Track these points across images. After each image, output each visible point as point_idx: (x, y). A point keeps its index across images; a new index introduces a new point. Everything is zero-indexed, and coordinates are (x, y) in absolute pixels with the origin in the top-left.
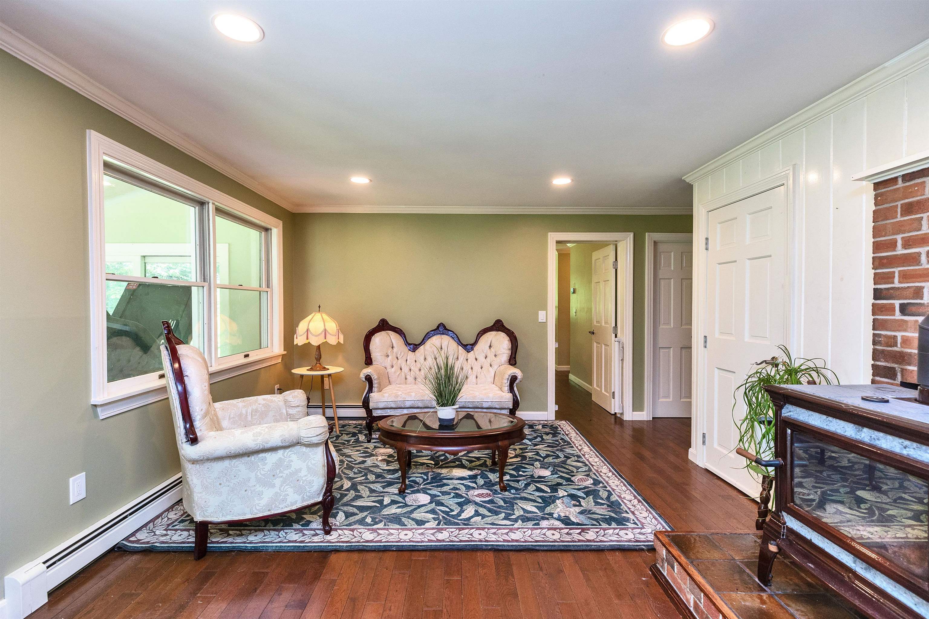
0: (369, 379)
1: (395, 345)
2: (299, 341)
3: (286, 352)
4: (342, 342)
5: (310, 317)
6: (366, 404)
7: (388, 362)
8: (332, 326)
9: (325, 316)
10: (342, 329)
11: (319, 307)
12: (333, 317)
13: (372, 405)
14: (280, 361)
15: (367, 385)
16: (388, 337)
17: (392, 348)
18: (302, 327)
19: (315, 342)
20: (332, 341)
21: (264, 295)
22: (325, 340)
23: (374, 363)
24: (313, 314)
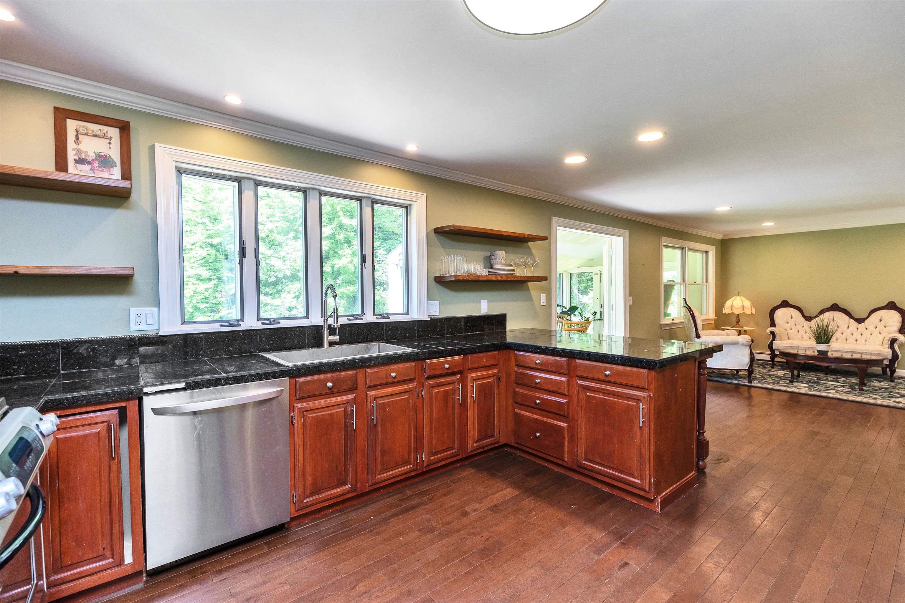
0: (773, 333)
1: (793, 316)
2: (726, 310)
3: (716, 318)
4: (754, 313)
5: (733, 298)
6: (770, 346)
7: (788, 326)
8: (747, 304)
9: (742, 298)
10: (754, 305)
11: (739, 293)
12: (748, 298)
13: (774, 347)
14: (713, 322)
15: (772, 336)
16: (789, 311)
17: (792, 318)
18: (728, 303)
19: (736, 312)
20: (748, 312)
21: (704, 287)
22: (743, 311)
23: (777, 326)
24: (735, 297)
